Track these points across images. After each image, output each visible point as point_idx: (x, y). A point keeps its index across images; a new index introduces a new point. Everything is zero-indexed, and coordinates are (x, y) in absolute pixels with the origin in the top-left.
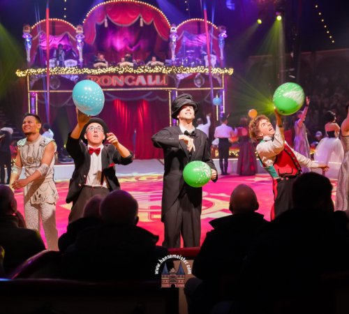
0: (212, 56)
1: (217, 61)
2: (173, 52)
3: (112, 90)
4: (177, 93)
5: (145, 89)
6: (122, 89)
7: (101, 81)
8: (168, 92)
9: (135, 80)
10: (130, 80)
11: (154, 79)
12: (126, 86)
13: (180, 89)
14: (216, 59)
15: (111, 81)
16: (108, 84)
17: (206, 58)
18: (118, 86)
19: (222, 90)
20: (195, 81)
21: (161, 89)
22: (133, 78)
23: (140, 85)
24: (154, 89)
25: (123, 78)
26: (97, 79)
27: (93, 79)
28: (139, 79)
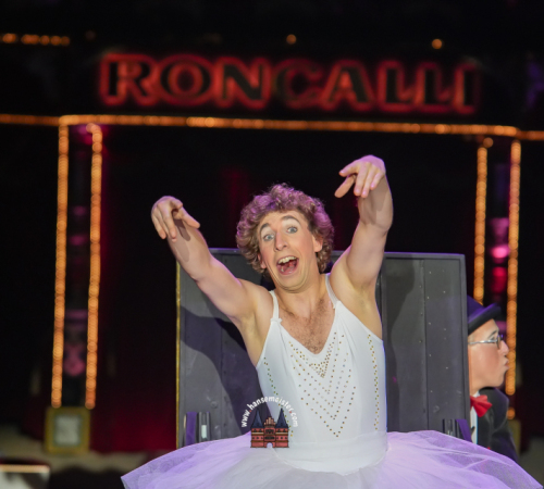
3: (211, 122)
4: (516, 151)
5: (368, 126)
6: (258, 124)
7: (164, 78)
8: (473, 143)
9: (322, 83)
10: (300, 84)
12: (276, 108)
13: (534, 135)
15: (207, 80)
16: (196, 96)
18: (238, 109)
21: (442, 129)
22: (313, 75)
23: (344, 112)
24: (408, 127)
25: (267, 72)
26: (146, 72)
27: (129, 70)
28: (339, 80)
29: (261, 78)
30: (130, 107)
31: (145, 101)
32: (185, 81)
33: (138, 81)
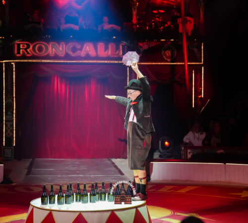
0: (188, 18)
1: (194, 26)
2: (135, 13)
3: (48, 61)
5: (94, 61)
6: (62, 61)
7: (34, 48)
9: (81, 49)
10: (74, 50)
11: (106, 48)
12: (67, 57)
13: (142, 63)
14: (193, 24)
15: (47, 49)
16: (43, 53)
17: (179, 21)
18: (56, 57)
19: (201, 66)
20: (163, 52)
21: (116, 62)
22: (78, 47)
23: (88, 57)
24: (106, 62)
25: (64, 46)
26: (28, 47)
27: (23, 46)
28: (86, 48)
29: (63, 48)
30: (24, 57)
31: (28, 55)
32: (40, 49)
33: (26, 49)
